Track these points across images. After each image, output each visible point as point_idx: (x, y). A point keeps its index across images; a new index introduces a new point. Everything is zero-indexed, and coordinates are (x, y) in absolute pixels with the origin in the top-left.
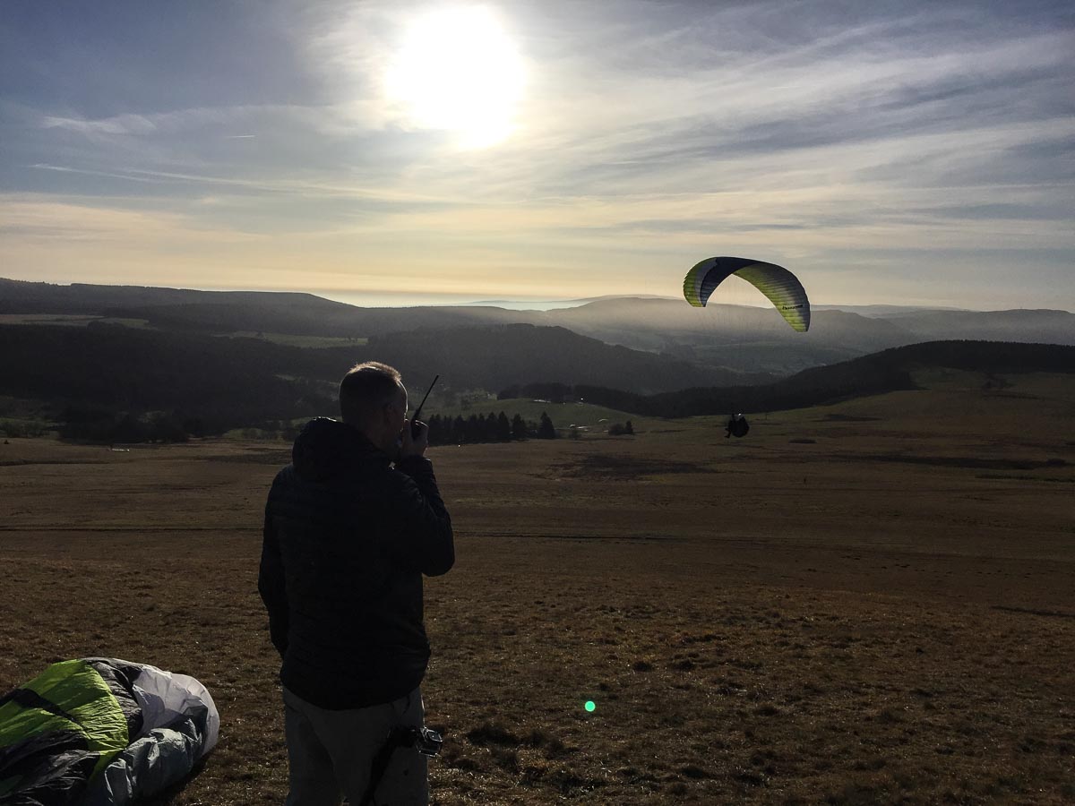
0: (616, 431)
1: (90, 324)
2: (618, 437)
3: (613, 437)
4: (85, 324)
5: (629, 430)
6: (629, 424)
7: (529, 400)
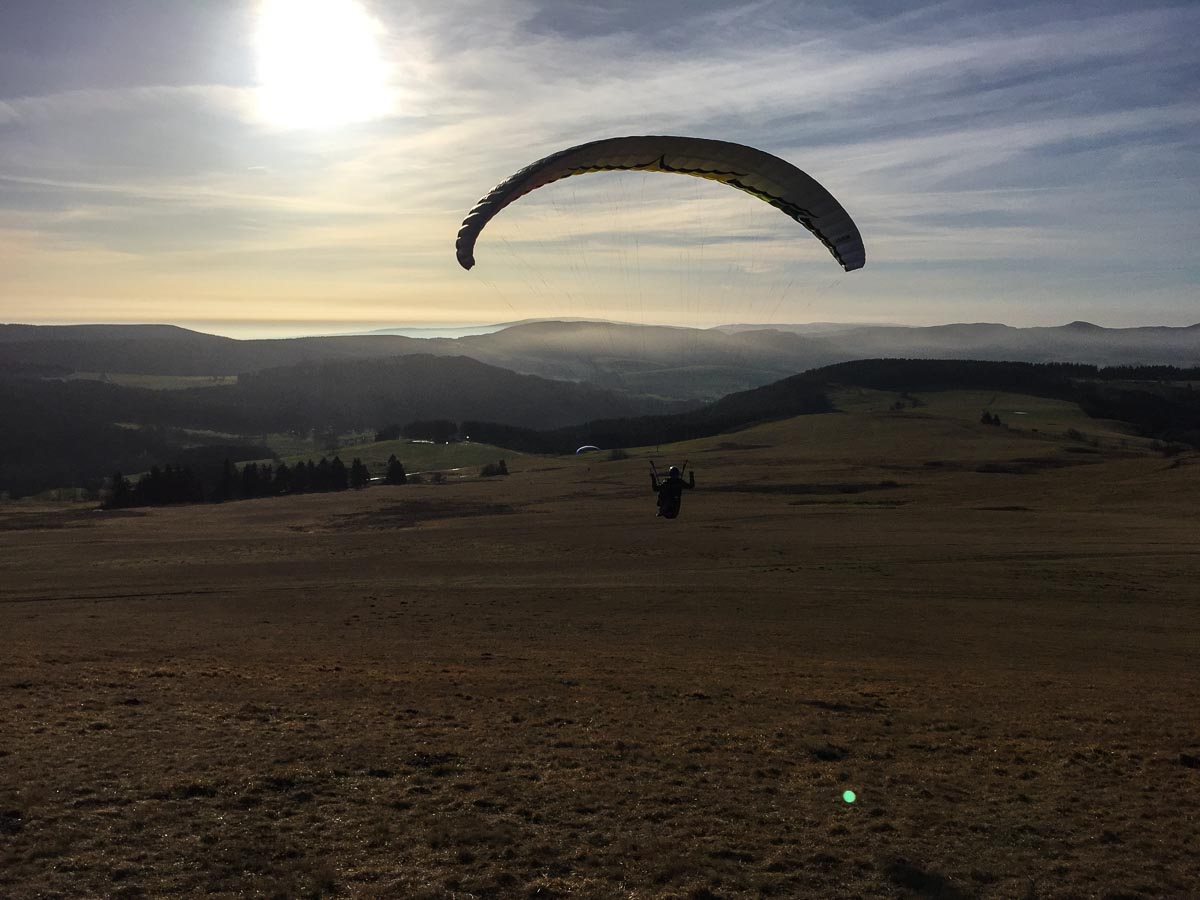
0: (489, 472)
2: (488, 478)
3: (483, 478)
5: (503, 470)
6: (502, 463)
7: (408, 441)
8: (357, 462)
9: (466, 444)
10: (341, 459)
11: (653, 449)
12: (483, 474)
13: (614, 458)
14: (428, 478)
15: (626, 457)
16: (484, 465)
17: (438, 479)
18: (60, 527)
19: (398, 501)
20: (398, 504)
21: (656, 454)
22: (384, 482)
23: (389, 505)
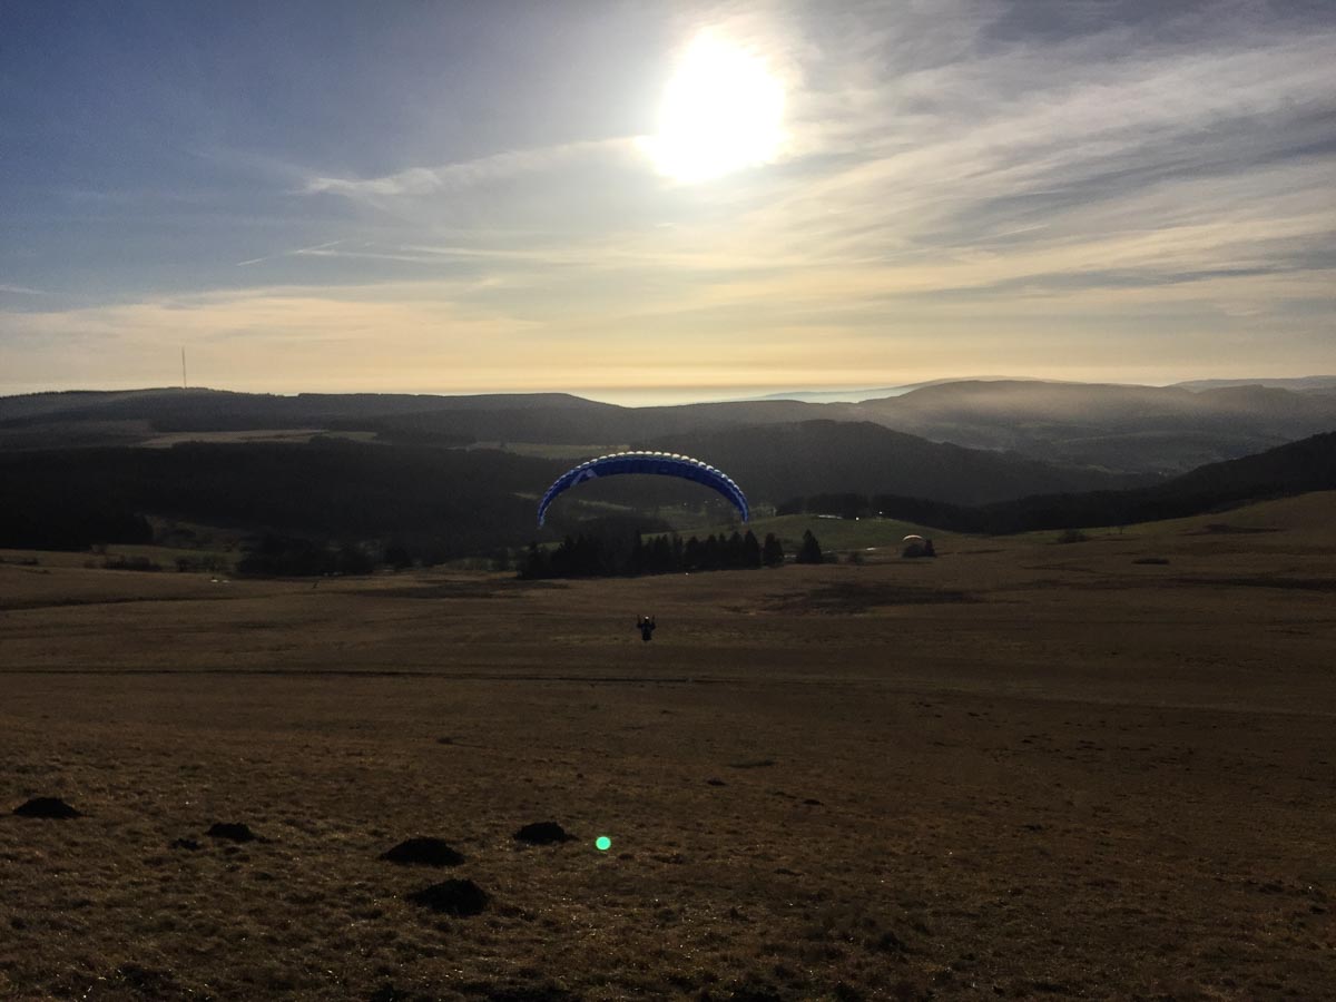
0: (911, 554)
1: (312, 440)
2: (913, 560)
3: (907, 560)
4: (306, 440)
5: (929, 551)
7: (813, 515)
8: (770, 538)
9: (879, 520)
10: (753, 533)
11: (1114, 530)
12: (904, 555)
14: (843, 558)
15: (1083, 539)
17: (855, 559)
18: (490, 596)
19: (826, 583)
20: (827, 586)
22: (799, 561)
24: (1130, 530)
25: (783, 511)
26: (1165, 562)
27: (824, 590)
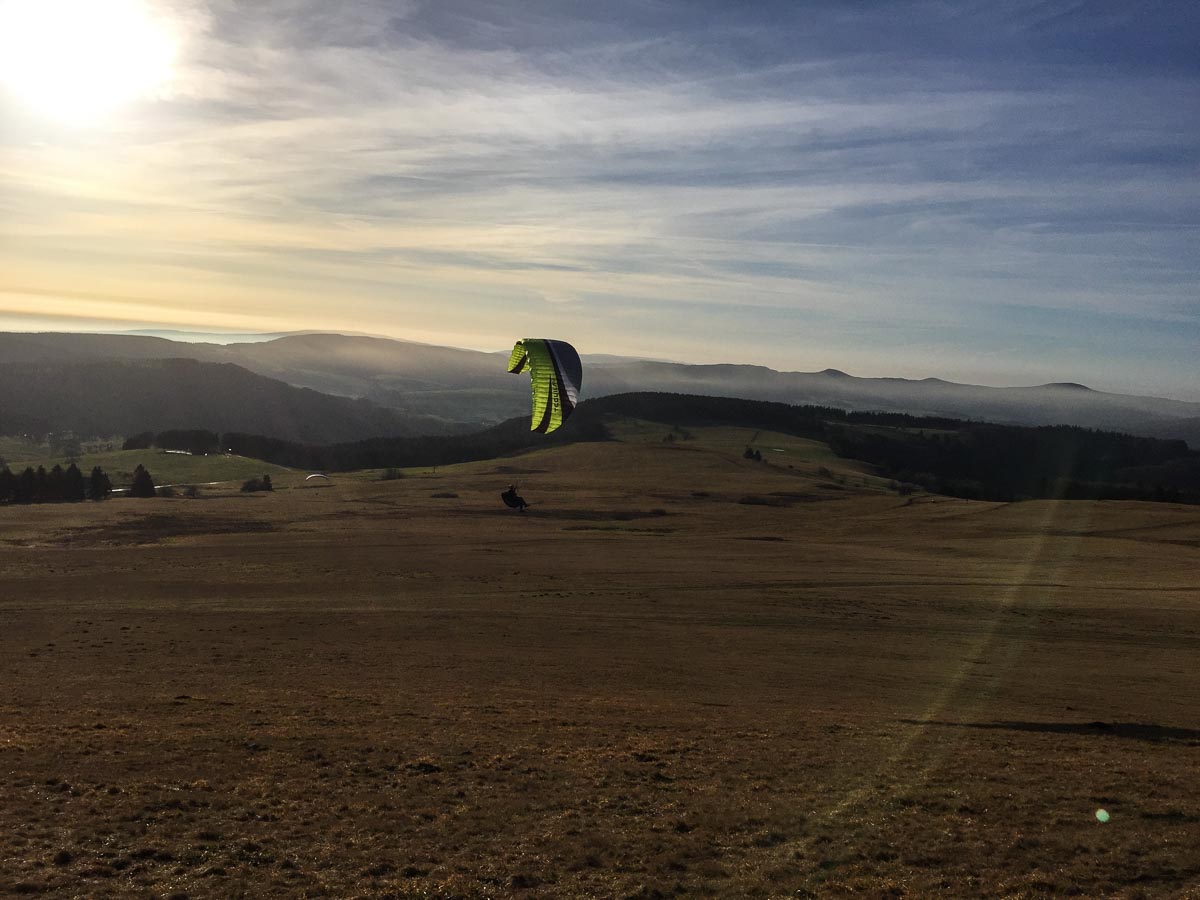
0: (251, 487)
2: (248, 494)
3: (243, 494)
5: (267, 486)
6: (267, 478)
7: (161, 450)
8: (97, 471)
9: (228, 456)
10: (77, 466)
11: (429, 470)
12: (243, 490)
13: (389, 477)
14: (182, 492)
15: (401, 477)
16: (246, 481)
17: (192, 493)
19: (142, 515)
20: (143, 518)
21: (434, 475)
22: (128, 494)
23: (132, 519)
24: (440, 470)
25: (129, 445)
26: (455, 496)
27: (136, 522)
